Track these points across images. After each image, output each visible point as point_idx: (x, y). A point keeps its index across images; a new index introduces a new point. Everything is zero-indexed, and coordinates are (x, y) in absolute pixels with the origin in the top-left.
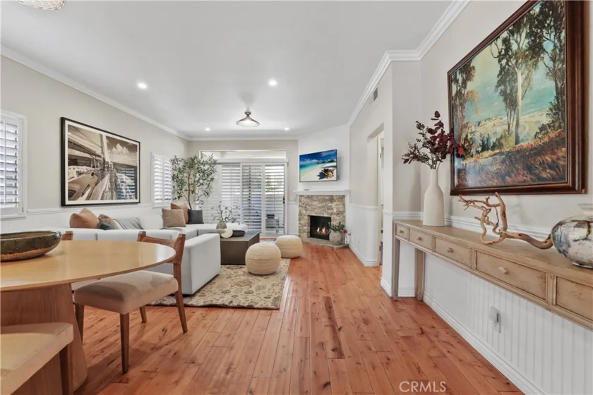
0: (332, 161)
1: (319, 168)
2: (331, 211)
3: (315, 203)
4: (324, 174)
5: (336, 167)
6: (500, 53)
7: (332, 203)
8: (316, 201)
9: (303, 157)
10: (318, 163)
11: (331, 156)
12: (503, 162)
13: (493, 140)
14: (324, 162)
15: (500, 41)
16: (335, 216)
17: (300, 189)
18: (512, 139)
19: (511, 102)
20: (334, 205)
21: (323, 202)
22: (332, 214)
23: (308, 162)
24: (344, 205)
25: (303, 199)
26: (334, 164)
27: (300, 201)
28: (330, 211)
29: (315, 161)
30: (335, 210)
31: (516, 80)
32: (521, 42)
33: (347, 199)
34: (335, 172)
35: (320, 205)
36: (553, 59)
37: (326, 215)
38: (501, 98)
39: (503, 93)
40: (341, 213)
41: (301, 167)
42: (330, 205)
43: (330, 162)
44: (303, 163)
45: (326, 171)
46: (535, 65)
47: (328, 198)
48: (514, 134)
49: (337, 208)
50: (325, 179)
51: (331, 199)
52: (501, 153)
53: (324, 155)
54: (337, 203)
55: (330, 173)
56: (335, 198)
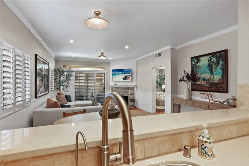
0: (129, 73)
1: (123, 76)
2: (128, 93)
3: (120, 90)
6: (209, 59)
8: (120, 89)
9: (114, 71)
10: (122, 74)
11: (129, 71)
12: (209, 84)
13: (206, 79)
14: (125, 74)
15: (208, 57)
16: (130, 95)
17: (112, 84)
18: (212, 80)
19: (211, 71)
20: (129, 91)
22: (128, 95)
23: (117, 73)
24: (134, 91)
25: (113, 88)
27: (112, 89)
28: (127, 94)
29: (121, 72)
31: (213, 67)
32: (214, 59)
33: (135, 89)
34: (130, 78)
35: (123, 91)
36: (222, 66)
37: (126, 95)
38: (209, 70)
39: (209, 69)
40: (133, 94)
41: (113, 75)
42: (127, 91)
43: (128, 74)
44: (114, 73)
45: (126, 77)
46: (218, 66)
47: (126, 88)
48: (212, 79)
49: (131, 92)
50: (126, 80)
51: (128, 88)
52: (209, 83)
53: (125, 70)
54: (131, 90)
55: (128, 78)
56: (130, 88)
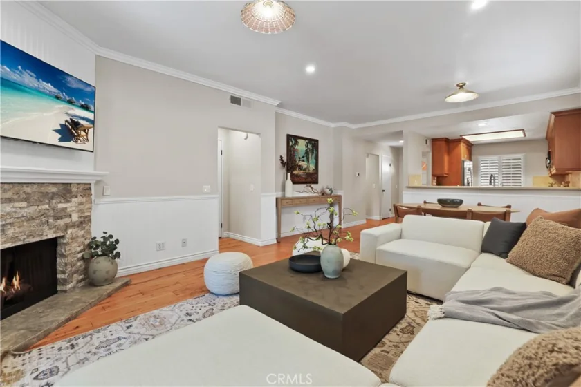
0: (86, 107)
2: (67, 220)
4: (70, 131)
5: (92, 122)
7: (68, 201)
10: (57, 98)
14: (70, 102)
20: (71, 206)
21: (39, 202)
22: (67, 227)
26: (89, 115)
28: (61, 222)
30: (75, 218)
34: (91, 131)
37: (51, 235)
40: (88, 220)
42: (61, 206)
43: (83, 107)
45: (75, 125)
47: (54, 190)
49: (81, 211)
50: (71, 144)
51: (66, 191)
54: (80, 199)
55: (83, 133)
56: (74, 190)
